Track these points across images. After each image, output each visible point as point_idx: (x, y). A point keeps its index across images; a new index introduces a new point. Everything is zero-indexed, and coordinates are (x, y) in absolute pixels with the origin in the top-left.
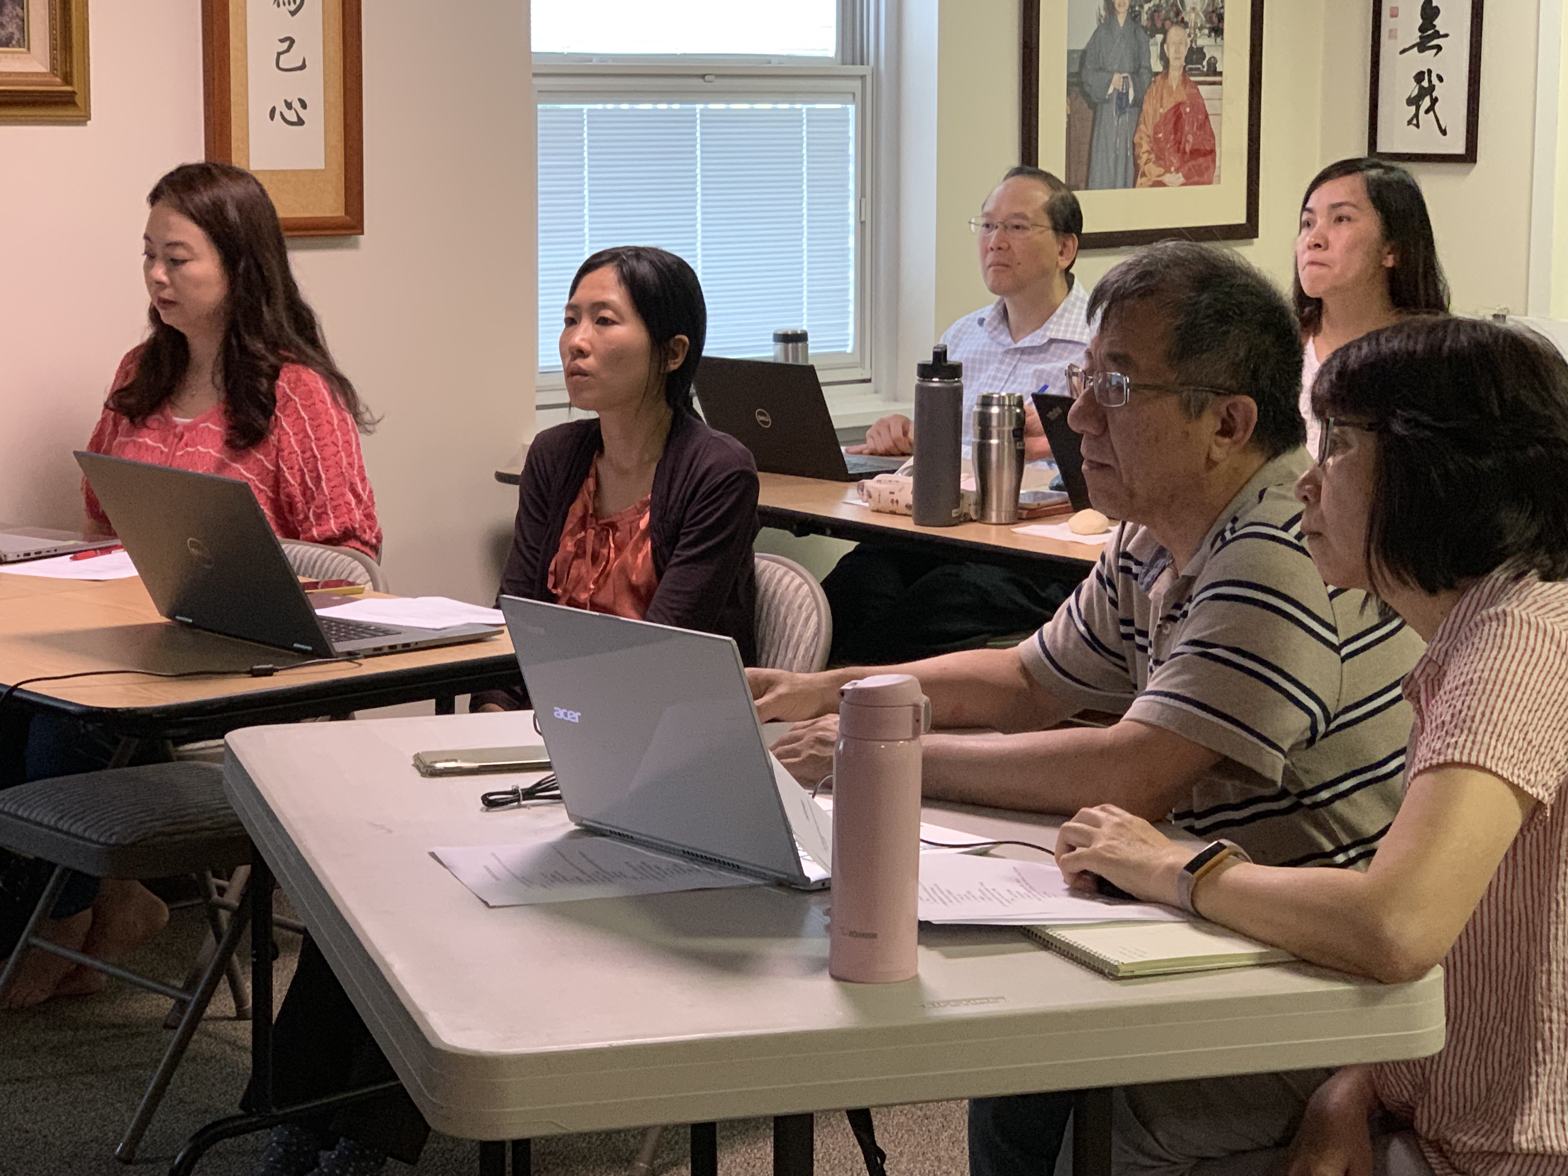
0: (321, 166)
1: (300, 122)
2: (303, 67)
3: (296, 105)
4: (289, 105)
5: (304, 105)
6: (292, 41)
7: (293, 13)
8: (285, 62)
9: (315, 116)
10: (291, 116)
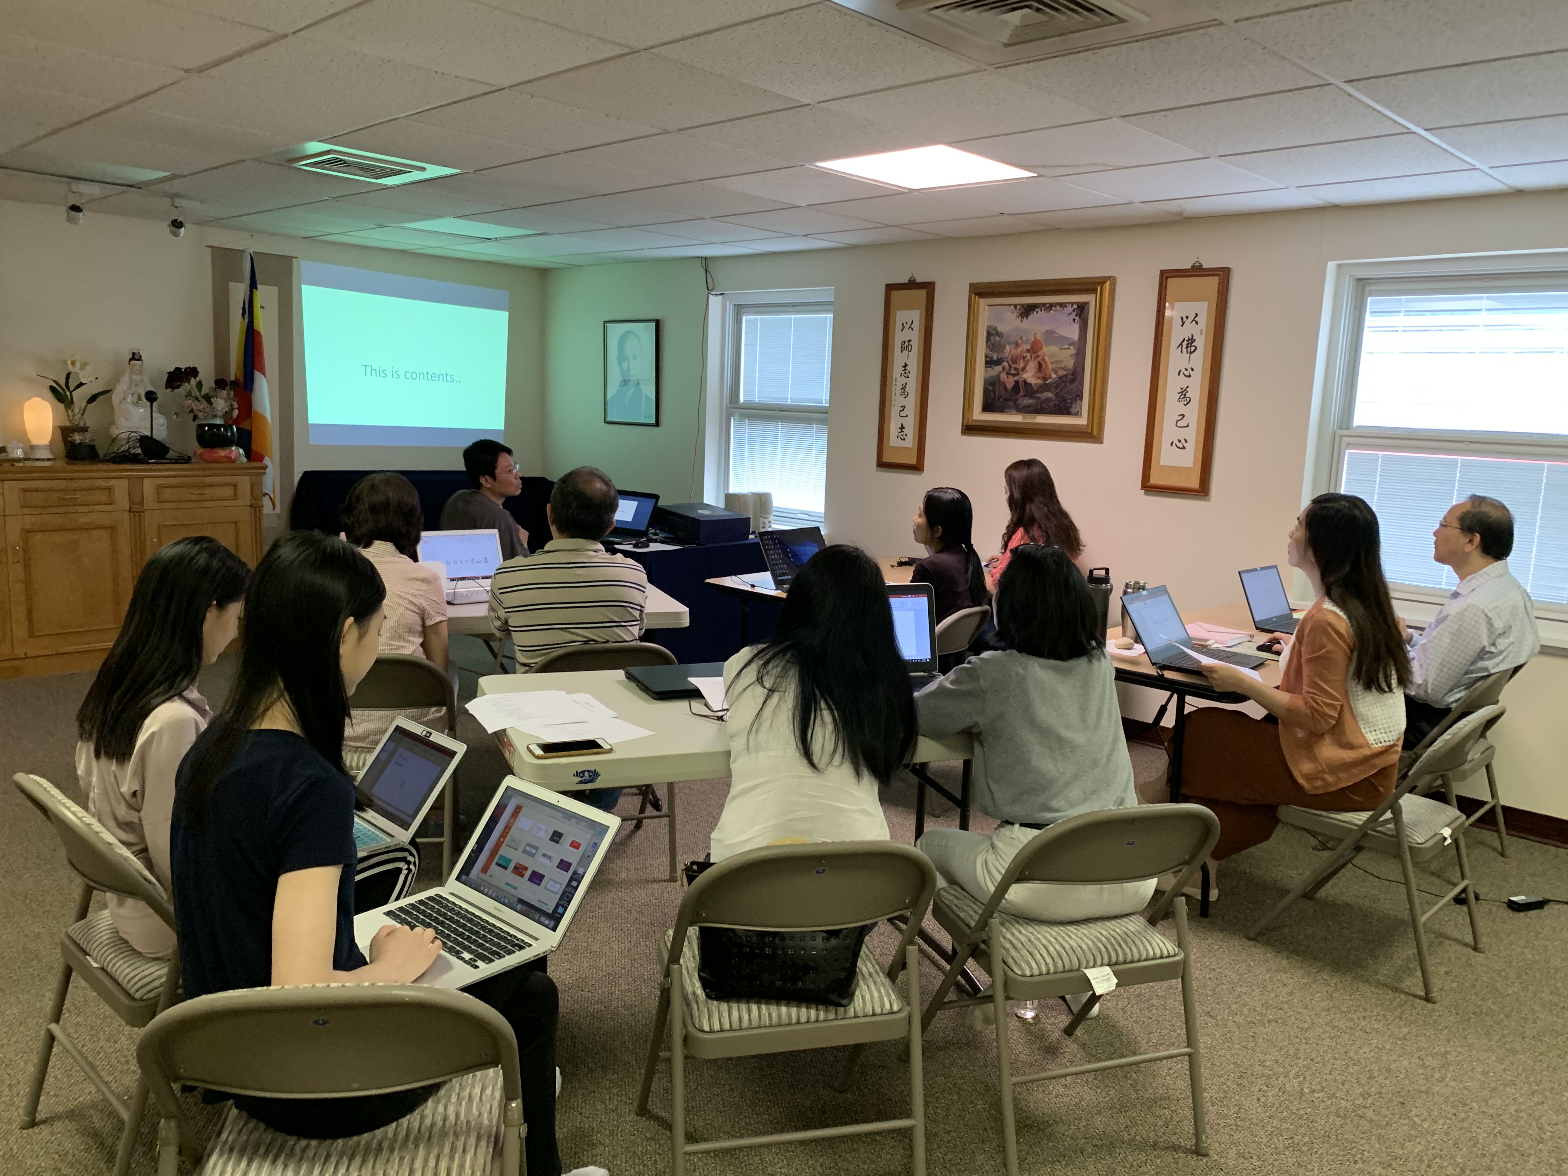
0: (1191, 466)
1: (1184, 448)
2: (1188, 426)
3: (1183, 441)
4: (1180, 441)
5: (1186, 441)
6: (1184, 416)
7: (1185, 405)
8: (1180, 424)
9: (1191, 446)
10: (1180, 445)
